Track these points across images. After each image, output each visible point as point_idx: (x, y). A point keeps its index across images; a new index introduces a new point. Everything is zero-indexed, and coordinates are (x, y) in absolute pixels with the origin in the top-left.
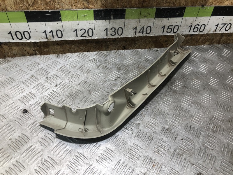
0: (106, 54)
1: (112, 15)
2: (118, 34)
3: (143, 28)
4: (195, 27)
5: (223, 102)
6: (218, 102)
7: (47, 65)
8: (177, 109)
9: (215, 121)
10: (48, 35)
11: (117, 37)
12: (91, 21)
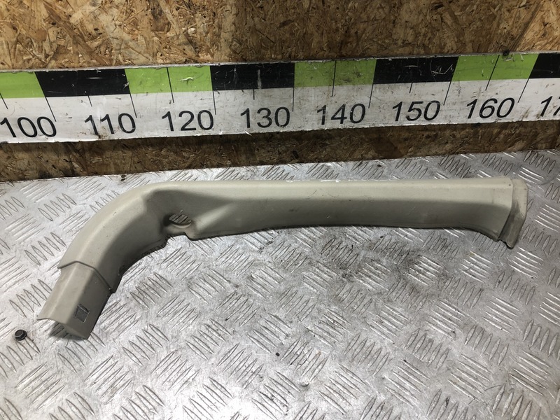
0: (244, 174)
1: (259, 79)
2: (278, 124)
3: (343, 108)
4: (486, 105)
5: (547, 325)
6: (532, 325)
7: (94, 204)
8: (415, 342)
9: (518, 385)
10: (99, 126)
11: (275, 130)
12: (206, 92)
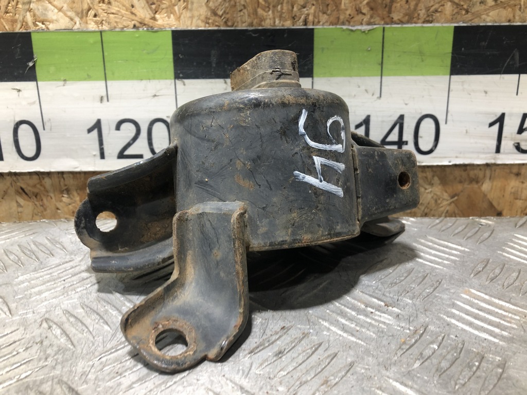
12: (164, 82)
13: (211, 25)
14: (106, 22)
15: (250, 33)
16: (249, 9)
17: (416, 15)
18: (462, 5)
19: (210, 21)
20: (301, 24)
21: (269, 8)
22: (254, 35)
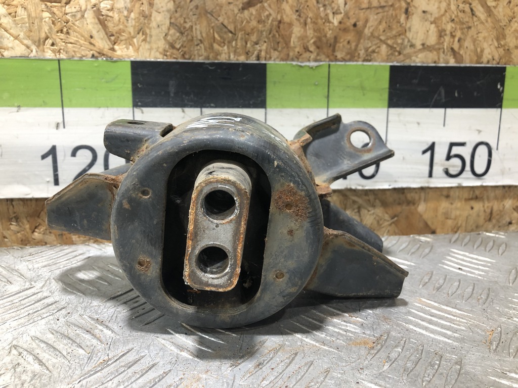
13: (169, 57)
14: (64, 51)
15: (207, 66)
16: (205, 43)
17: (357, 54)
18: (395, 48)
19: (168, 53)
20: (254, 59)
21: (225, 43)
22: (210, 68)
